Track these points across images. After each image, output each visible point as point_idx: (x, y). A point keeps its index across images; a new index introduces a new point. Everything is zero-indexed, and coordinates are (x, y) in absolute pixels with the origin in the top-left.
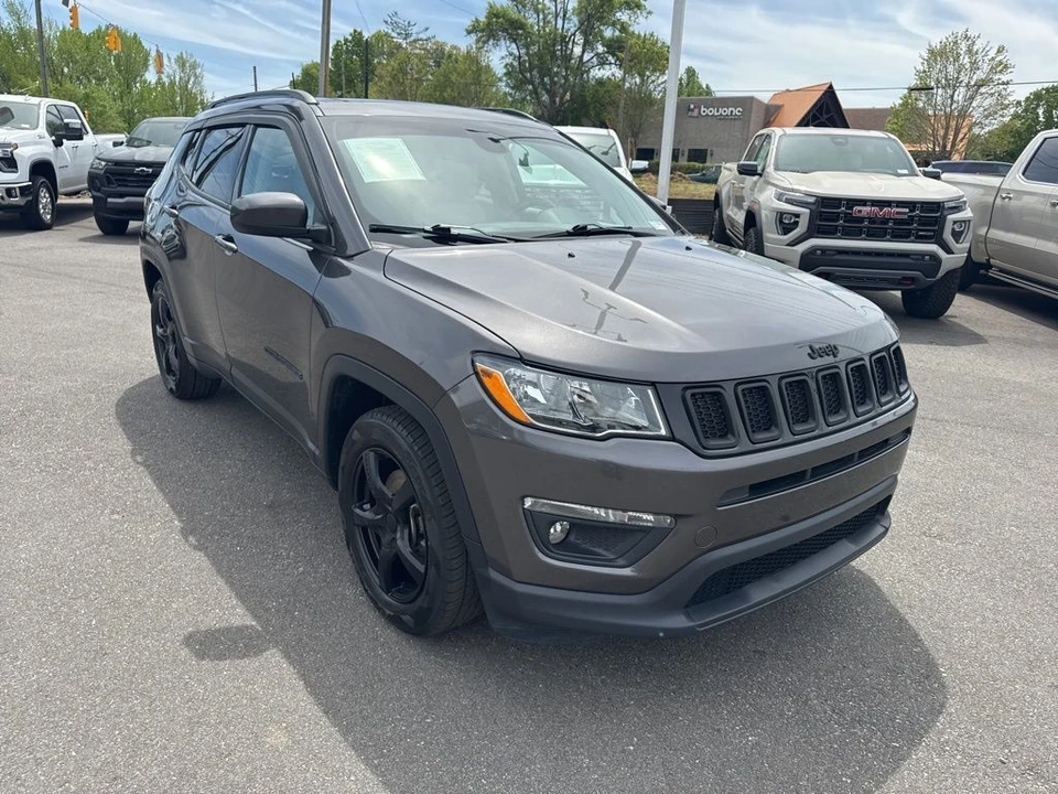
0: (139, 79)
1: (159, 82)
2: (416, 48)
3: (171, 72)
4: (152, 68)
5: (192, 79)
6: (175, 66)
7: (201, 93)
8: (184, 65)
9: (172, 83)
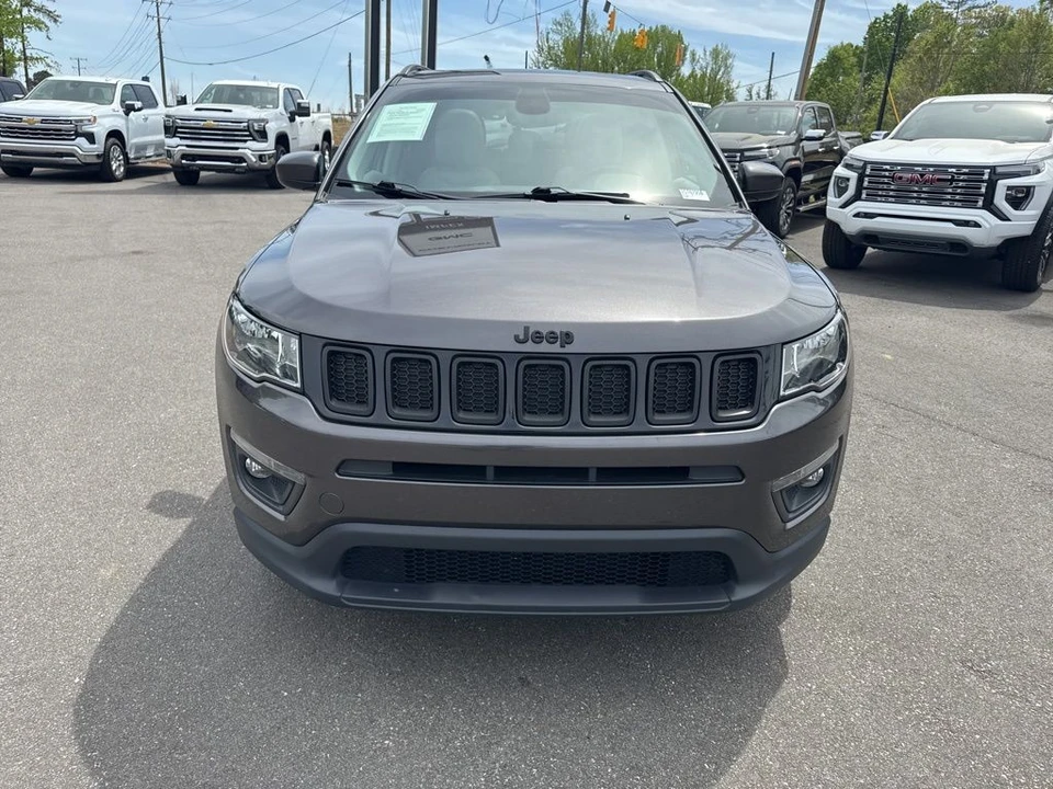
0: (675, 73)
1: (693, 75)
2: (971, 17)
3: (704, 64)
4: (687, 62)
5: (723, 69)
6: (709, 58)
7: (728, 82)
8: (717, 56)
9: (704, 75)
